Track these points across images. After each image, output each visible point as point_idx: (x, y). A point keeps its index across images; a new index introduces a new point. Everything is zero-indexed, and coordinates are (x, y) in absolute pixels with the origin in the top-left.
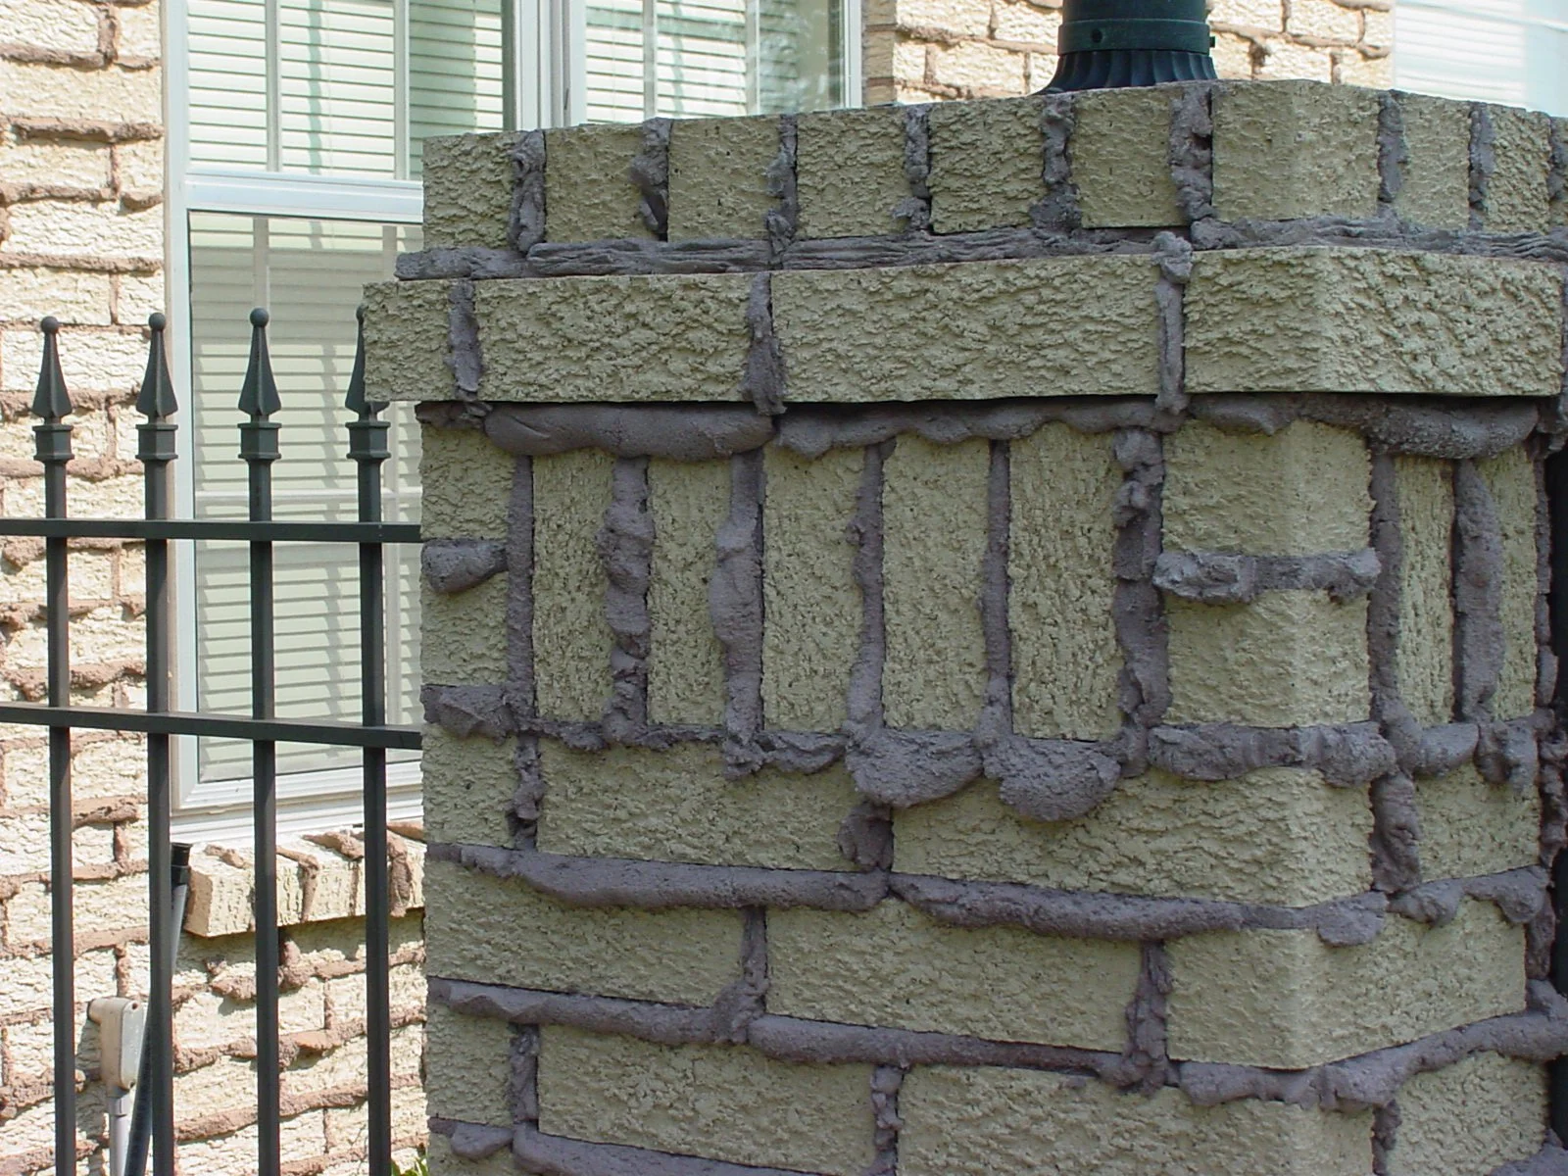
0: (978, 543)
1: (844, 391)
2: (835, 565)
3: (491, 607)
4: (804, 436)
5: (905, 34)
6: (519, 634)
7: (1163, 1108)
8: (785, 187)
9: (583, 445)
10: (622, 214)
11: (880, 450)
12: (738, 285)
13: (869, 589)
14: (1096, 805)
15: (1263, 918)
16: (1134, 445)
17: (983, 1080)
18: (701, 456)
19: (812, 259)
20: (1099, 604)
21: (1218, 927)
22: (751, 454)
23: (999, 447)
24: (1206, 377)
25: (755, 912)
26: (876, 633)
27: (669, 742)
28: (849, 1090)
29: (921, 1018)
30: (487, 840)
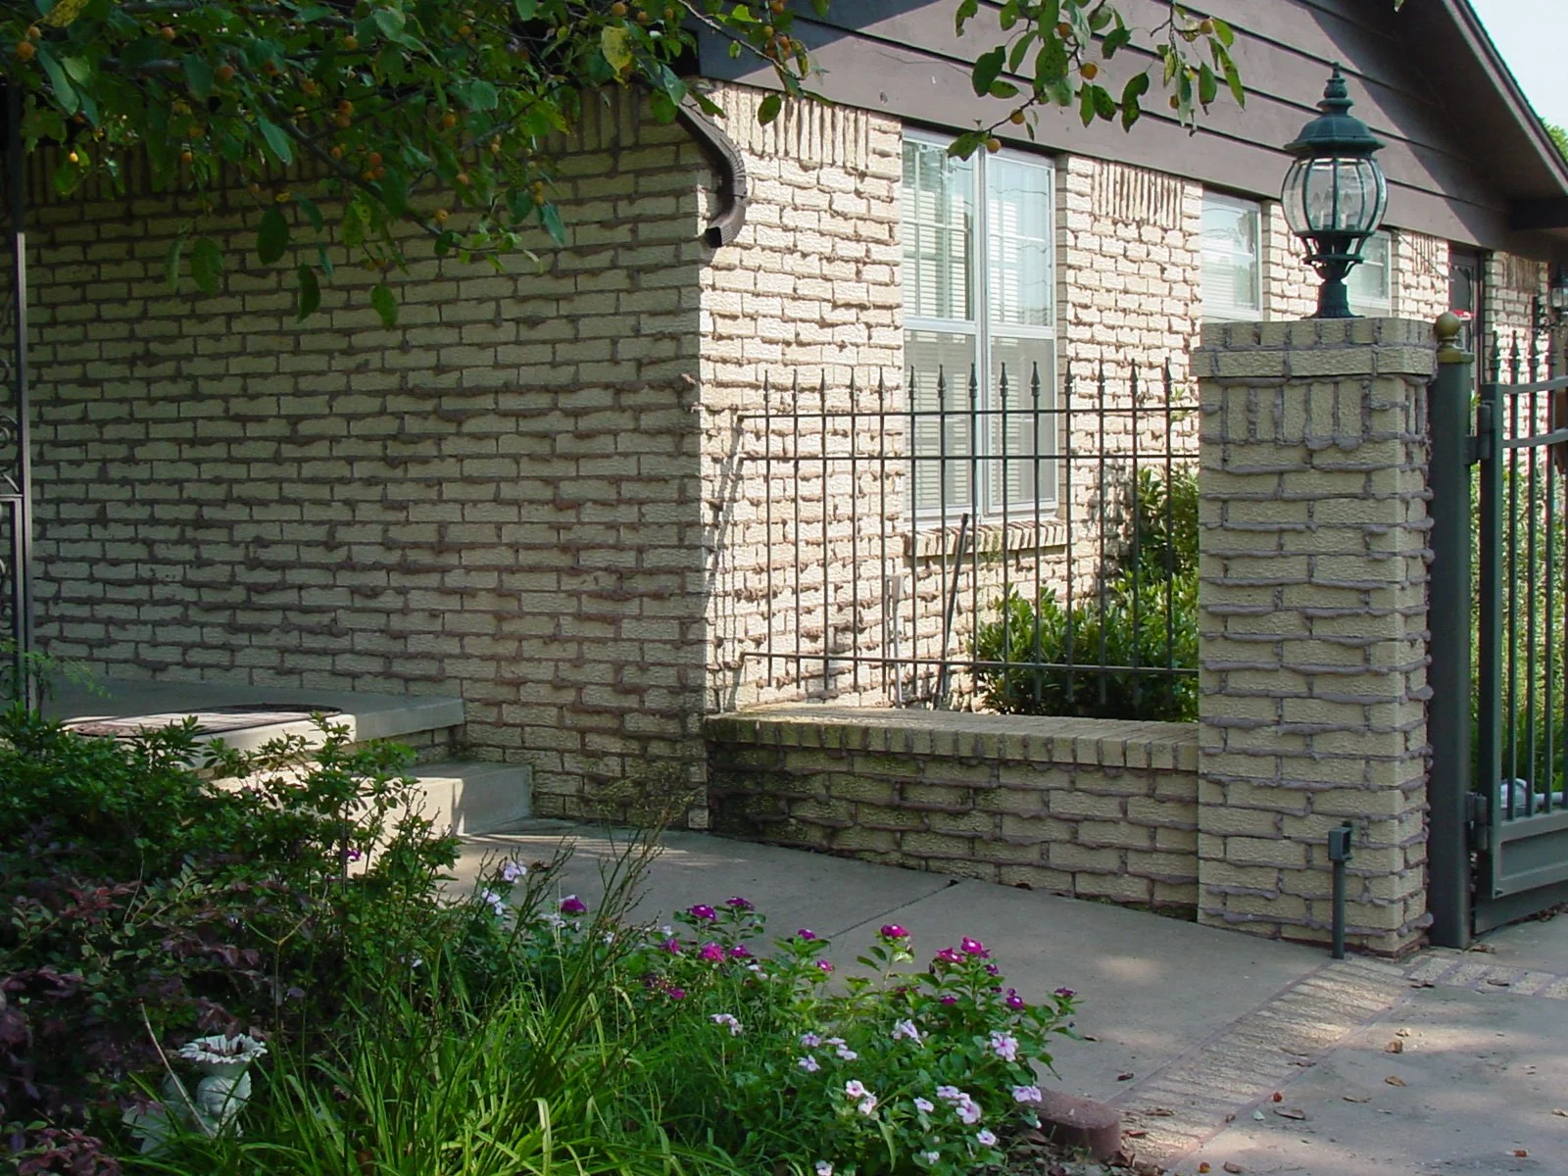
0: (1331, 402)
1: (1305, 374)
2: (1300, 406)
3: (1219, 418)
4: (1294, 382)
6: (1224, 423)
7: (1371, 503)
8: (1288, 335)
9: (1241, 385)
10: (1250, 341)
11: (1310, 385)
12: (1281, 354)
13: (1308, 411)
14: (1357, 448)
15: (1392, 466)
16: (1366, 383)
17: (1332, 501)
18: (1272, 386)
19: (1295, 348)
20: (1358, 411)
21: (1383, 468)
22: (1281, 386)
23: (1336, 384)
24: (1381, 370)
25: (1281, 474)
26: (1309, 419)
27: (1261, 442)
28: (1303, 506)
29: (1319, 491)
30: (1218, 465)
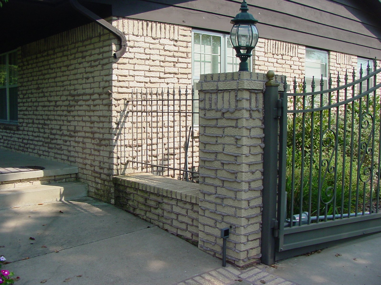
0: (229, 97)
1: (222, 89)
2: (221, 99)
3: (203, 102)
4: (220, 92)
5: (256, 65)
6: (205, 104)
7: (237, 129)
8: (219, 77)
9: (208, 92)
10: (210, 79)
11: (224, 92)
12: (216, 83)
13: (223, 100)
14: (234, 112)
15: (242, 118)
16: (236, 91)
17: (229, 128)
18: (214, 93)
19: (220, 81)
20: (234, 101)
21: (240, 119)
22: (217, 93)
23: (230, 92)
24: (239, 88)
25: (217, 119)
26: (223, 103)
27: (213, 109)
28: (222, 129)
29: (225, 125)
30: (203, 116)
